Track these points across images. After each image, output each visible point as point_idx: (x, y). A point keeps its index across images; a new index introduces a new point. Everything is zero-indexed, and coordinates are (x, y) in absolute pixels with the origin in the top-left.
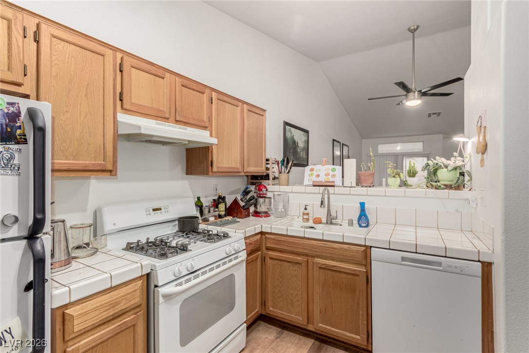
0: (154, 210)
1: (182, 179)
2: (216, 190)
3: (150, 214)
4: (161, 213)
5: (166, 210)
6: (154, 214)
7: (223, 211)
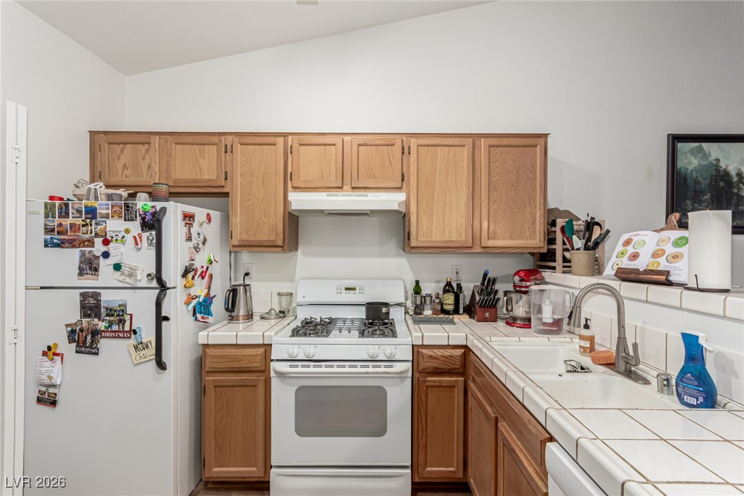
0: (346, 289)
1: (398, 255)
2: (457, 273)
3: (341, 293)
4: (355, 293)
5: (361, 291)
6: (346, 293)
7: (451, 304)
